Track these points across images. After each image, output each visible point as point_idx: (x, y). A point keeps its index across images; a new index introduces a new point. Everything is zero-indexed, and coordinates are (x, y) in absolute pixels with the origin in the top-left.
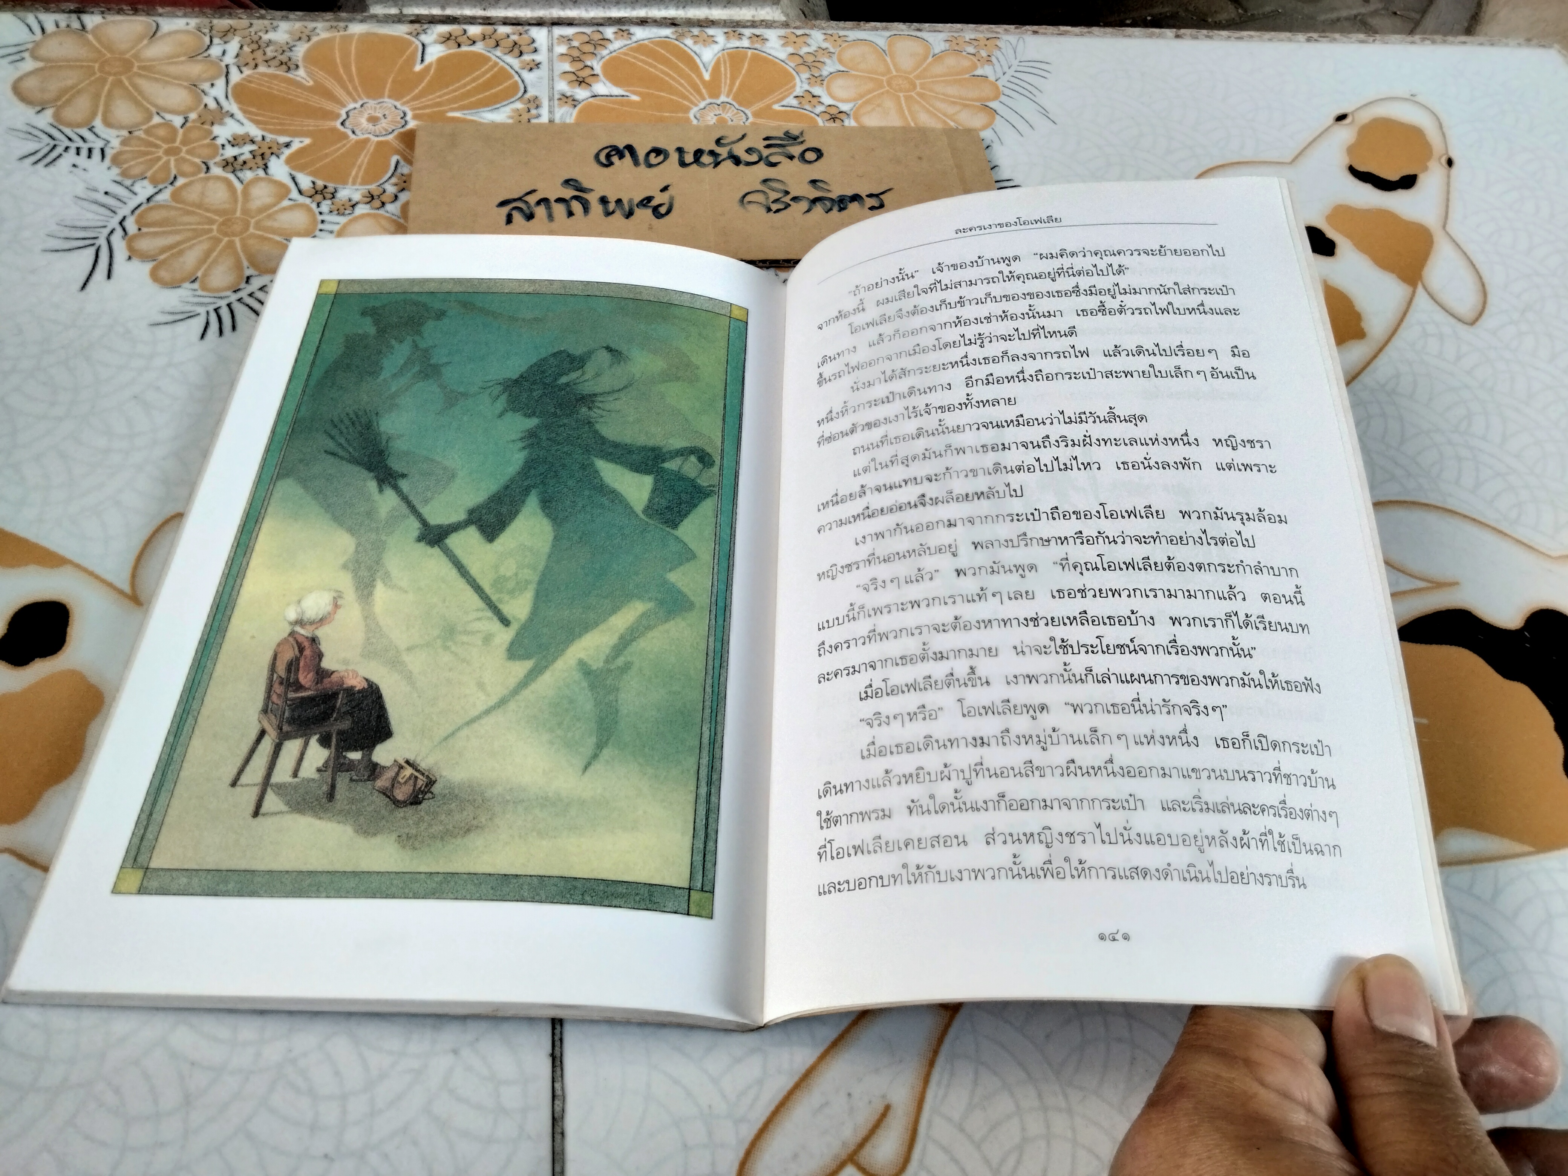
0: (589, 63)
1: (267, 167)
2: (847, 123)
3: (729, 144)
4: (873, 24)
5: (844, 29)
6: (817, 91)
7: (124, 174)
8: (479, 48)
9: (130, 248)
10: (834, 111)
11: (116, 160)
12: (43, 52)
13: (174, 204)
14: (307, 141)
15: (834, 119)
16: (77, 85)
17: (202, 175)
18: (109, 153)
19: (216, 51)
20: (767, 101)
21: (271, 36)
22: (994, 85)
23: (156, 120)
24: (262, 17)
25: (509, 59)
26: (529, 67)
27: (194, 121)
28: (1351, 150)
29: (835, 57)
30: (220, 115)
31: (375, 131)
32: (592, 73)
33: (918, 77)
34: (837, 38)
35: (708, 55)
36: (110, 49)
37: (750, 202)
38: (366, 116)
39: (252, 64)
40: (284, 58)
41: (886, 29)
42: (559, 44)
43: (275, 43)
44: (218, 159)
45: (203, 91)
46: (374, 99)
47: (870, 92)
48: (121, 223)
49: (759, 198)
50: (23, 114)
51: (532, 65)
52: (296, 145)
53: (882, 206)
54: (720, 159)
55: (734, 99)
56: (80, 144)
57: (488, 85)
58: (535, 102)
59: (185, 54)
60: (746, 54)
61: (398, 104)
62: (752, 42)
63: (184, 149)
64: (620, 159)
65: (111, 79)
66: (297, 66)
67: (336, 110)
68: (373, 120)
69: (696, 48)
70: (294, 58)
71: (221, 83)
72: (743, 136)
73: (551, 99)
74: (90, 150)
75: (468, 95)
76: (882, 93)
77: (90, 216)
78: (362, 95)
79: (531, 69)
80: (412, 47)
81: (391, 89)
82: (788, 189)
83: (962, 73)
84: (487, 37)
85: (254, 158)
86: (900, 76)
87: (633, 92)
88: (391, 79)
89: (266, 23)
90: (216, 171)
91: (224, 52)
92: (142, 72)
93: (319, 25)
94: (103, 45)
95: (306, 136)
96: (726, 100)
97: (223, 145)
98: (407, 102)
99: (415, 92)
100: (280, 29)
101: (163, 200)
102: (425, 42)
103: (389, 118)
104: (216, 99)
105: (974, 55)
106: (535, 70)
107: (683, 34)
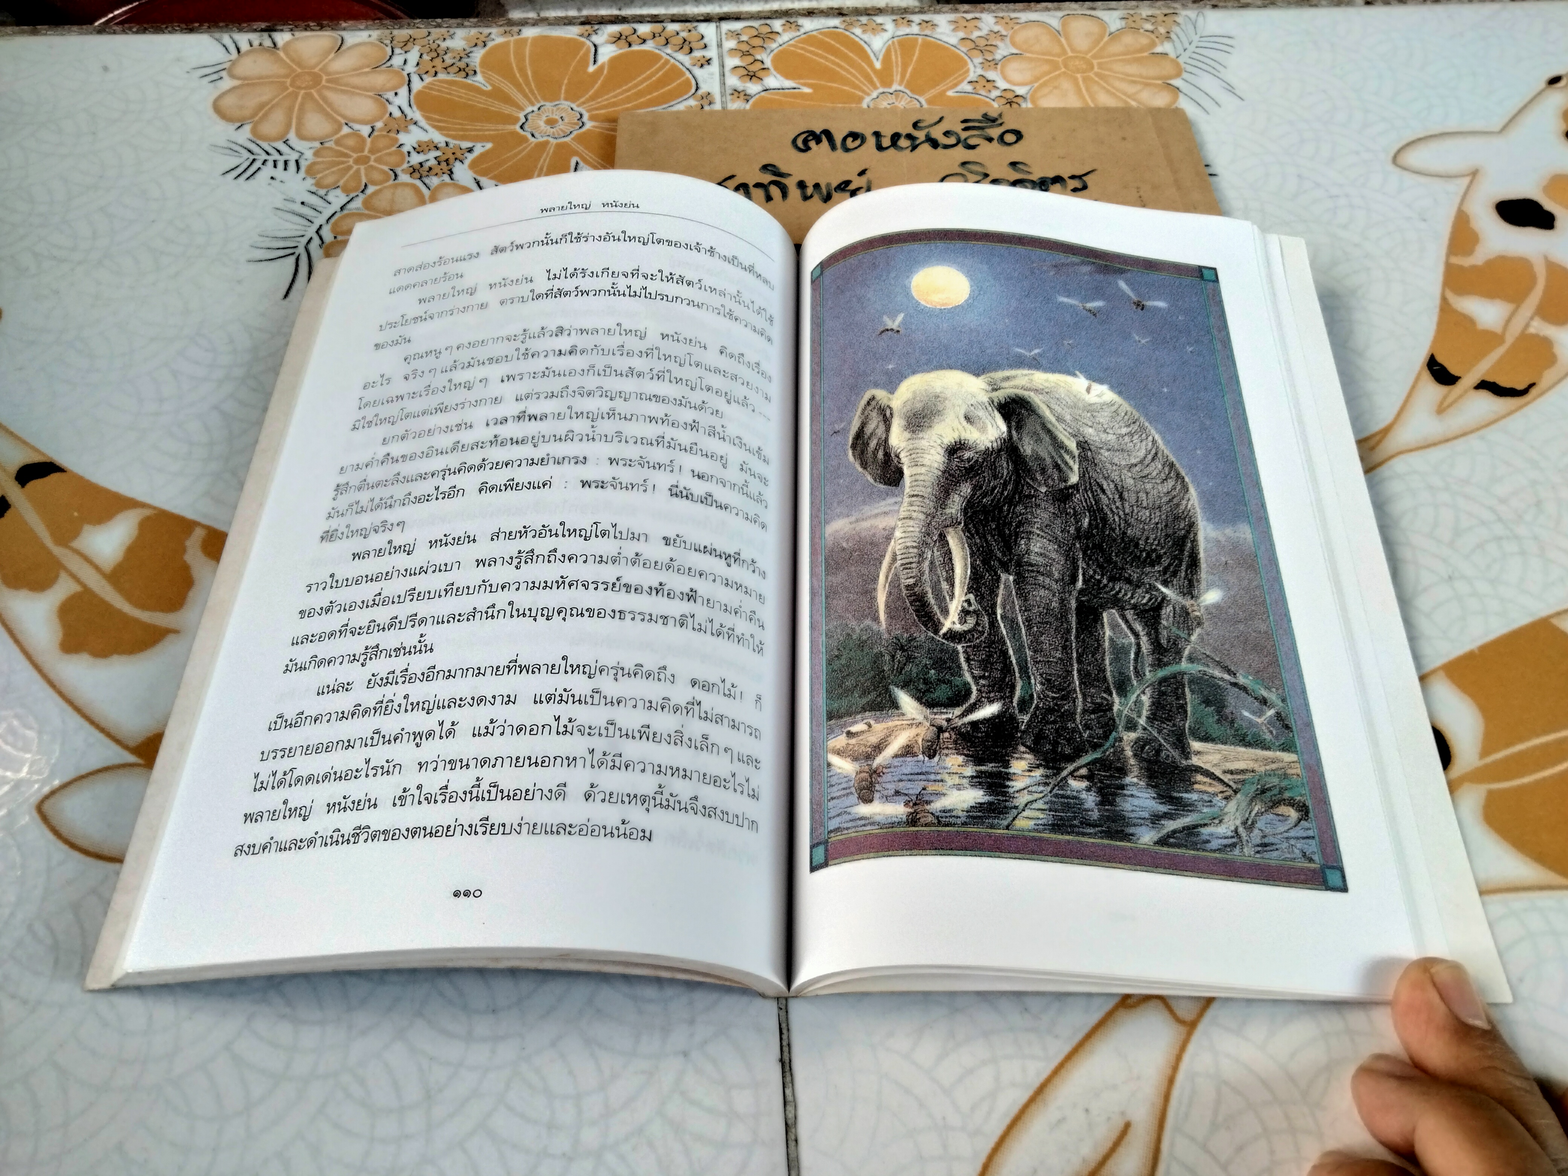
0: (758, 57)
1: (452, 173)
2: (1024, 105)
3: (926, 127)
4: (1044, 4)
5: (1014, 11)
6: (991, 75)
7: (318, 184)
8: (649, 46)
9: (327, 256)
10: (1010, 95)
11: (310, 171)
12: (239, 70)
13: (366, 212)
14: (489, 146)
15: (1010, 102)
16: (271, 100)
17: (391, 182)
18: (303, 164)
19: (397, 61)
20: (939, 89)
21: (449, 43)
22: (1175, 63)
23: (346, 130)
24: (439, 26)
25: (680, 56)
26: (699, 64)
27: (381, 130)
29: (1008, 40)
30: (406, 123)
31: (553, 133)
32: (763, 67)
33: (1095, 57)
34: (1008, 20)
35: (878, 43)
36: (299, 64)
38: (544, 118)
39: (432, 71)
40: (462, 65)
41: (1059, 9)
42: (727, 39)
43: (453, 50)
44: (405, 166)
45: (387, 101)
46: (551, 101)
47: (1045, 74)
48: (317, 232)
49: (960, 179)
50: (223, 131)
51: (703, 61)
52: (479, 150)
53: (1085, 187)
54: (918, 142)
55: (906, 87)
56: (276, 156)
57: (661, 83)
58: (708, 97)
59: (368, 66)
60: (917, 40)
61: (574, 106)
62: (922, 29)
63: (373, 157)
64: (817, 144)
65: (302, 92)
66: (475, 72)
67: (516, 114)
68: (551, 122)
69: (865, 37)
70: (472, 64)
71: (403, 91)
72: (941, 119)
73: (723, 94)
74: (286, 162)
75: (640, 94)
76: (1059, 75)
77: (289, 226)
78: (539, 97)
79: (702, 66)
80: (585, 49)
81: (567, 91)
82: (988, 172)
83: (1141, 50)
84: (657, 35)
85: (439, 164)
86: (1076, 57)
87: (805, 85)
88: (566, 81)
89: (443, 31)
90: (404, 178)
91: (405, 61)
92: (330, 85)
93: (494, 31)
94: (293, 60)
95: (488, 141)
96: (899, 88)
97: (409, 153)
98: (584, 103)
99: (590, 93)
100: (457, 37)
101: (358, 209)
102: (597, 43)
103: (566, 120)
104: (400, 108)
105: (1152, 32)
106: (706, 67)
107: (851, 25)
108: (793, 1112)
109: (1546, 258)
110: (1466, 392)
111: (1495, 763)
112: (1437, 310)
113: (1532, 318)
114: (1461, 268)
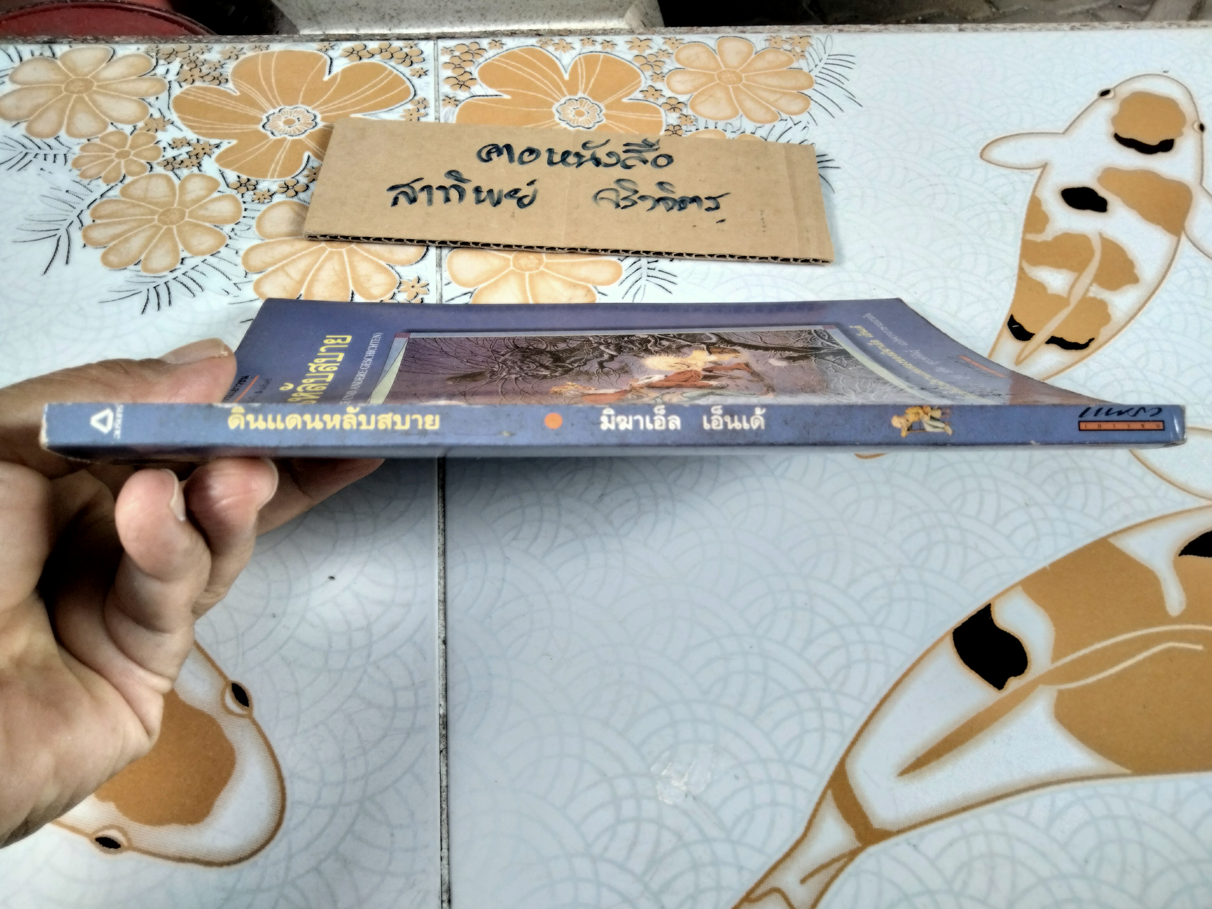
0: (468, 69)
1: (200, 165)
2: (684, 111)
3: (593, 148)
4: (704, 28)
5: (680, 33)
6: (659, 85)
7: (83, 175)
8: (377, 59)
9: (85, 237)
10: (673, 102)
11: (76, 164)
12: (20, 76)
13: (122, 199)
14: (234, 142)
15: (674, 108)
16: (47, 102)
17: (147, 173)
18: (71, 158)
19: (160, 70)
20: (617, 95)
21: (207, 56)
22: (808, 76)
23: (111, 129)
24: (200, 41)
25: (402, 68)
26: (418, 74)
27: (141, 129)
28: (1115, 120)
29: (673, 57)
30: (164, 123)
31: (290, 132)
32: (471, 77)
33: (743, 71)
34: (674, 41)
35: (567, 59)
36: (73, 70)
37: (602, 198)
38: (283, 119)
39: (190, 80)
40: (216, 74)
41: (715, 32)
42: (442, 54)
43: (210, 62)
44: (161, 159)
45: (150, 104)
46: (290, 105)
47: (703, 85)
48: (78, 216)
49: (612, 195)
51: (421, 72)
52: (225, 146)
53: (717, 208)
54: (584, 159)
55: (589, 95)
56: (47, 150)
57: (385, 90)
58: (424, 102)
59: (135, 75)
60: (599, 56)
61: (309, 109)
62: (604, 48)
63: (133, 152)
64: (498, 156)
65: (75, 96)
66: (227, 80)
67: (258, 115)
68: (289, 122)
69: (557, 54)
70: (225, 74)
71: (164, 96)
72: (607, 142)
73: (437, 100)
74: (55, 156)
75: (368, 99)
76: (714, 85)
77: (53, 210)
78: (280, 102)
79: (420, 76)
80: (323, 60)
81: (304, 96)
82: (638, 189)
83: (780, 66)
84: (384, 50)
85: (190, 158)
86: (728, 71)
87: (505, 92)
88: (304, 89)
89: (202, 45)
90: (159, 169)
91: (168, 71)
92: (100, 90)
93: (246, 46)
94: (69, 69)
95: (233, 138)
96: (583, 96)
97: (164, 148)
98: (318, 106)
99: (325, 98)
100: (214, 51)
101: (114, 196)
102: (332, 56)
103: (302, 121)
104: (160, 110)
105: (790, 51)
106: (424, 78)
107: (546, 43)
109: (1101, 235)
110: (1039, 346)
111: (1064, 666)
112: (1016, 278)
113: (1091, 285)
114: (1035, 243)
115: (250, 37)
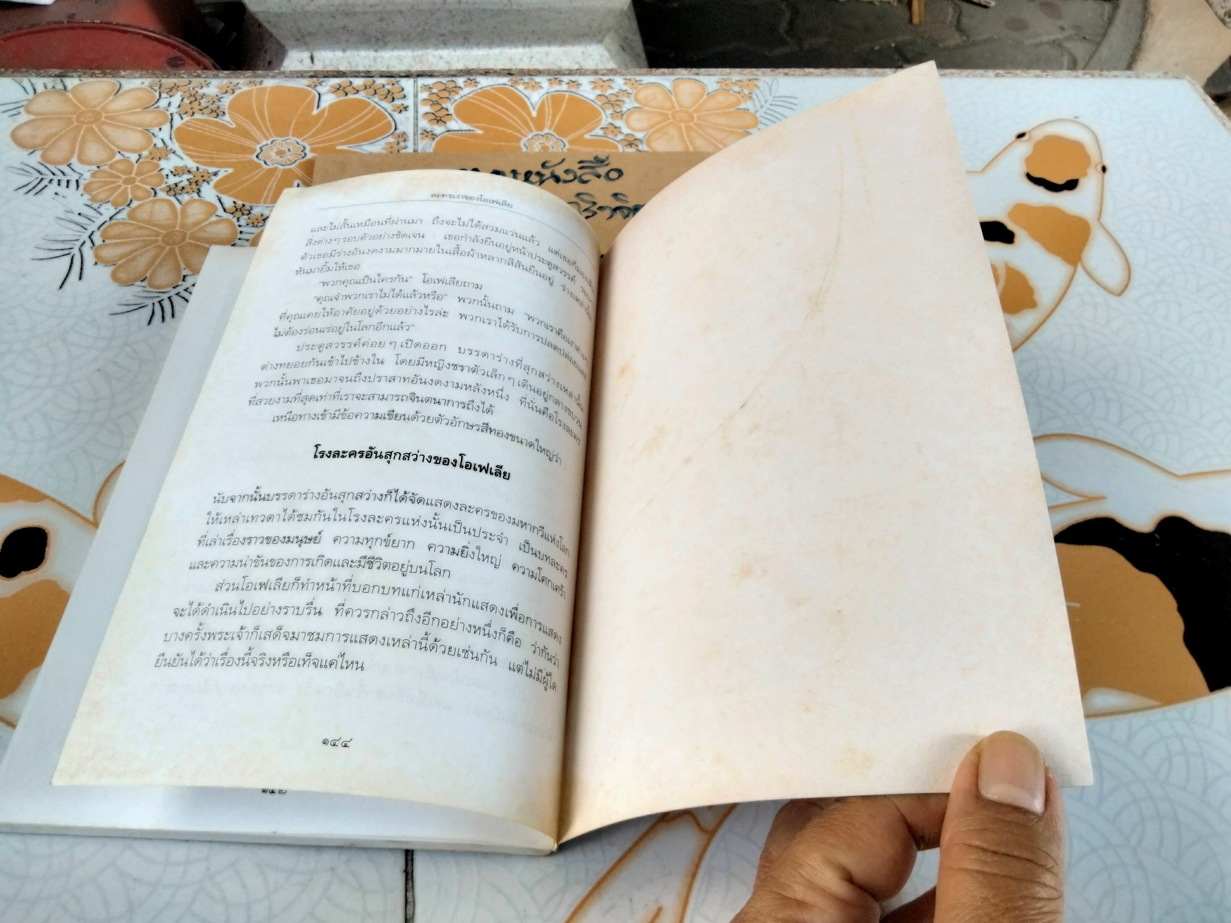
0: (444, 106)
1: (200, 191)
2: (641, 147)
3: (551, 167)
4: (662, 70)
5: (640, 74)
6: (618, 123)
7: (93, 199)
8: (361, 96)
9: (96, 256)
10: (631, 139)
11: (87, 189)
12: (34, 108)
13: (131, 222)
14: (230, 170)
15: (630, 145)
16: (59, 132)
17: (151, 198)
18: (82, 183)
19: (163, 103)
20: (579, 132)
21: (205, 90)
22: (754, 116)
23: (118, 157)
24: (199, 76)
25: (384, 104)
26: (399, 110)
27: (146, 157)
28: (1028, 161)
29: (632, 96)
30: (166, 152)
31: (282, 162)
32: (447, 113)
33: (696, 111)
34: (633, 82)
35: (535, 97)
36: (85, 104)
38: (275, 150)
39: (191, 112)
40: (214, 107)
41: (672, 74)
42: (422, 91)
43: (208, 96)
44: (163, 186)
45: (153, 134)
46: (281, 137)
47: (658, 123)
48: (90, 237)
50: (19, 156)
51: (402, 108)
52: (222, 174)
54: (545, 177)
55: (554, 131)
56: (60, 176)
57: (368, 124)
58: (403, 136)
59: (139, 107)
60: (565, 95)
61: (299, 141)
62: (569, 87)
63: (138, 179)
65: (85, 126)
66: (224, 113)
67: (252, 146)
68: (280, 153)
69: (526, 92)
70: (222, 107)
71: (166, 127)
72: (563, 160)
73: (415, 134)
74: (68, 182)
75: (352, 132)
76: (668, 124)
77: (66, 232)
78: (272, 134)
79: (401, 111)
80: (312, 95)
81: (294, 130)
82: (596, 201)
83: (730, 106)
84: (368, 87)
85: (190, 184)
86: (682, 111)
87: (478, 127)
88: (294, 122)
89: (201, 80)
90: (162, 195)
91: (170, 104)
92: (108, 121)
93: (241, 81)
94: (79, 101)
95: (229, 167)
96: (549, 132)
97: (167, 175)
98: (307, 139)
99: (313, 131)
100: (212, 86)
101: (122, 219)
102: (321, 92)
103: (292, 151)
104: (163, 140)
105: (739, 93)
106: (404, 113)
107: (516, 82)
108: (412, 910)
115: (245, 72)
